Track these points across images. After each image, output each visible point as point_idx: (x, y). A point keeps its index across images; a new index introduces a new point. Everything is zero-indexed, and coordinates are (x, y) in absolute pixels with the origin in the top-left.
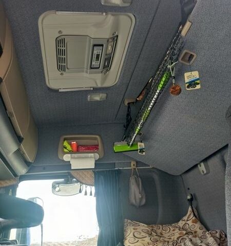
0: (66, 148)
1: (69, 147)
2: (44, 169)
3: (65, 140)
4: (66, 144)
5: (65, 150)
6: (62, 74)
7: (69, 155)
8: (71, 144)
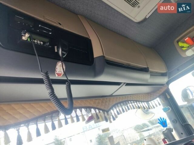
0: (183, 47)
1: (185, 45)
2: (178, 70)
3: (178, 42)
4: (181, 44)
5: (184, 49)
6: (139, 7)
7: (190, 50)
8: (185, 42)
